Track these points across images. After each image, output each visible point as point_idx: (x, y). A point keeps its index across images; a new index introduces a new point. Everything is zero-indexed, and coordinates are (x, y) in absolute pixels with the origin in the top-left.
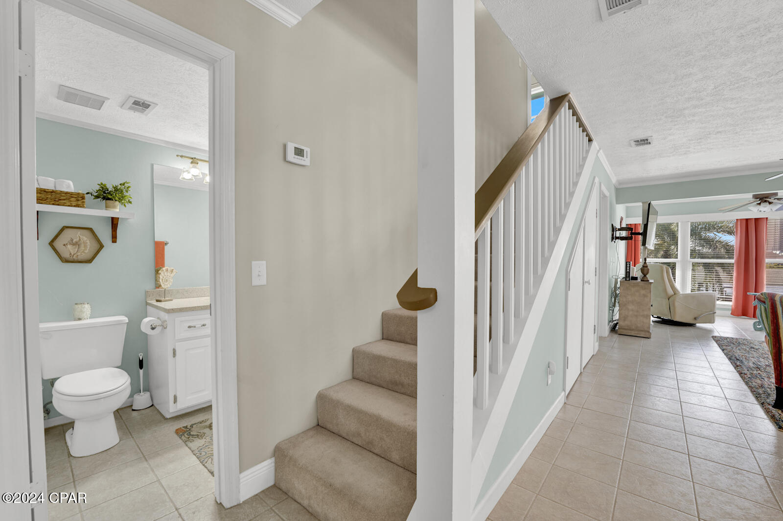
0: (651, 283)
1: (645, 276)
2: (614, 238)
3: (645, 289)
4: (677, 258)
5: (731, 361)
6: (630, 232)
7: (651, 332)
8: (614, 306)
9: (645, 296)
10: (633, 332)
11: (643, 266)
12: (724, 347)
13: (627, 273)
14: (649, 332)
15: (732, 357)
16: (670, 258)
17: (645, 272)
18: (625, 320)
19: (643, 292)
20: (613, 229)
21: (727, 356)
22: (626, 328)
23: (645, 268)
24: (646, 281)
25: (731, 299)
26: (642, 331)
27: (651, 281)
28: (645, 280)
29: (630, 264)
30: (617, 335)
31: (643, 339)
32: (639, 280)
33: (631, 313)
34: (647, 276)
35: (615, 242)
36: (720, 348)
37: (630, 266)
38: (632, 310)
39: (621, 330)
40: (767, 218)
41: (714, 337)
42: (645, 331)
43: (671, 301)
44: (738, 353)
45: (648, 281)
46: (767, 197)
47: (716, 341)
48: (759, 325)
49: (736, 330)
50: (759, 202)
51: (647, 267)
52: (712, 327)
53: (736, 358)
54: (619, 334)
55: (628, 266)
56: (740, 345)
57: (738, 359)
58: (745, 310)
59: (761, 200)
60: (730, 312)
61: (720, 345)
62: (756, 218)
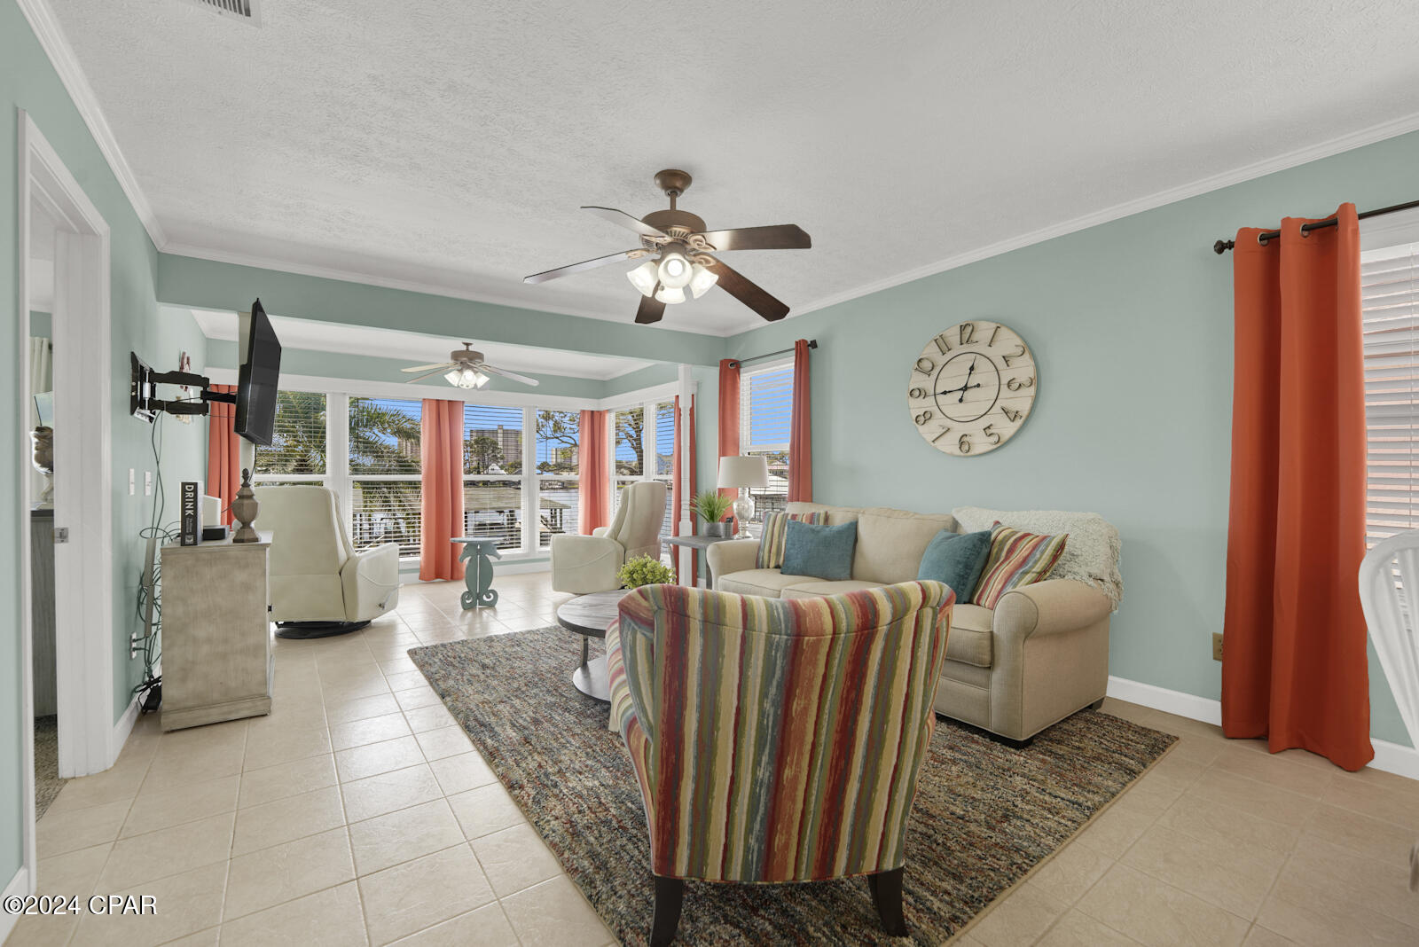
0: (265, 546)
1: (245, 524)
2: (144, 403)
3: (247, 565)
4: (324, 472)
5: (472, 737)
6: (201, 388)
7: (270, 693)
9: (247, 588)
10: (213, 711)
11: (241, 497)
13: (189, 520)
14: (264, 697)
15: (467, 718)
16: (310, 472)
17: (246, 514)
18: (184, 680)
19: (240, 576)
20: (140, 373)
21: (455, 719)
22: (190, 704)
23: (246, 502)
24: (250, 540)
25: (419, 548)
26: (243, 699)
27: (264, 540)
28: (246, 537)
29: (195, 491)
31: (247, 721)
32: (228, 539)
33: (205, 649)
34: (253, 525)
35: (138, 417)
36: (435, 691)
37: (196, 499)
38: (209, 640)
39: (174, 717)
40: (463, 402)
41: (412, 653)
42: (252, 697)
43: (345, 575)
44: (472, 696)
45: (256, 540)
46: (471, 360)
47: (422, 666)
48: (467, 599)
49: (437, 619)
50: (460, 368)
51: (251, 497)
52: (399, 621)
53: (476, 720)
54: (168, 729)
55: (189, 495)
56: (463, 661)
57: (482, 725)
58: (440, 569)
59: (461, 363)
60: (418, 574)
61: (432, 680)
62: (449, 401)
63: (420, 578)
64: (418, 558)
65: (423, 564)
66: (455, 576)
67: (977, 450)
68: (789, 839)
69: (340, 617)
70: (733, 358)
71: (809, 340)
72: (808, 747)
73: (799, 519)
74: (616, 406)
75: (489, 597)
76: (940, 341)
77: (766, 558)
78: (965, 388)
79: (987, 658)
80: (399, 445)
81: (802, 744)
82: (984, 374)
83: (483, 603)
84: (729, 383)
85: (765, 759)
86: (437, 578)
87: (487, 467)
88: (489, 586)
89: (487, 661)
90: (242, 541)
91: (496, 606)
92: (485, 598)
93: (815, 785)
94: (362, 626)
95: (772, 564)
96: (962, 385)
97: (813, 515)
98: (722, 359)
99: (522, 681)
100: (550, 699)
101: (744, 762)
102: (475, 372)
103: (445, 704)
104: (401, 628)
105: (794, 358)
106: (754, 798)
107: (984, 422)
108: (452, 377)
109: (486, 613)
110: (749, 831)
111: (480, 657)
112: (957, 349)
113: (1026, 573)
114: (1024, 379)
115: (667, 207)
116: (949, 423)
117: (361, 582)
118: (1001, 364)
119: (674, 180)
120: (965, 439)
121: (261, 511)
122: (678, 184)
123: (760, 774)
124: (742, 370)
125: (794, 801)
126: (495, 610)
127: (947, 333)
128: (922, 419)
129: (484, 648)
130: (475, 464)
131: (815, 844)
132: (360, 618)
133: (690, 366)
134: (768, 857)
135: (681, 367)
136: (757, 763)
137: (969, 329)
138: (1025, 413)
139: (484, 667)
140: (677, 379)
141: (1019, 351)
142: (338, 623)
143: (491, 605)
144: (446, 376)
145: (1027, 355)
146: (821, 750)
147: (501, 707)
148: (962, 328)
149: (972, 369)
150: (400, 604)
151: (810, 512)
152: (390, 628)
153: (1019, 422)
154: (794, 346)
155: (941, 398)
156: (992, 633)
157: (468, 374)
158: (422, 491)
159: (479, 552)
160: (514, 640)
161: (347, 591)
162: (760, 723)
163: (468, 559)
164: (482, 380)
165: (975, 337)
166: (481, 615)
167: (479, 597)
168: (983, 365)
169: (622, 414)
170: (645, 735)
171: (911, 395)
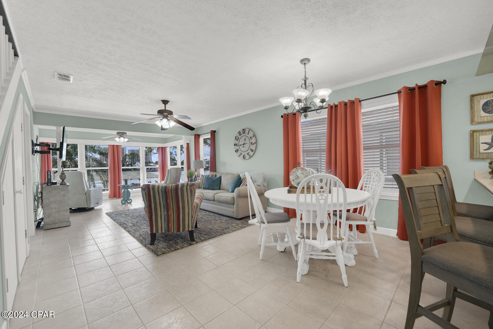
0: (68, 185)
1: (63, 180)
2: (34, 152)
3: (64, 190)
4: (78, 167)
5: (121, 226)
6: (48, 147)
7: (70, 221)
8: (38, 207)
9: (64, 195)
10: (56, 225)
11: (62, 174)
12: (115, 218)
13: (49, 180)
14: (69, 222)
15: (121, 223)
17: (63, 177)
18: (48, 217)
19: (62, 193)
20: (34, 145)
21: (118, 223)
22: (51, 223)
24: (64, 184)
25: (108, 189)
26: (64, 222)
27: (68, 184)
29: (50, 173)
30: (43, 231)
31: (65, 227)
32: (58, 185)
33: (54, 210)
34: (65, 181)
35: (34, 155)
36: (113, 220)
37: (51, 174)
38: (55, 208)
39: (46, 226)
40: (121, 146)
41: (107, 214)
42: (66, 222)
43: (87, 195)
44: (122, 220)
45: (66, 184)
46: (122, 134)
47: (109, 216)
48: (123, 201)
49: (113, 207)
50: (119, 136)
51: (64, 174)
52: (103, 208)
53: (123, 223)
54: (45, 229)
55: (49, 174)
56: (120, 214)
57: (124, 224)
58: (115, 195)
59: (120, 135)
60: (108, 197)
61: (112, 218)
62: (117, 145)
63: (109, 198)
64: (108, 192)
65: (110, 194)
66: (120, 196)
67: (246, 158)
68: (171, 225)
69: (86, 206)
70: (198, 134)
71: (214, 130)
72: (172, 208)
73: (209, 176)
74: (169, 146)
75: (129, 201)
76: (239, 133)
77: (201, 186)
78: (244, 144)
79: (233, 202)
80: (100, 158)
81: (171, 208)
82: (247, 141)
83: (128, 202)
84: (197, 140)
85: (165, 211)
86: (114, 197)
87: (135, 163)
88: (129, 198)
89: (127, 214)
90: (62, 184)
91: (132, 203)
92: (128, 201)
93: (174, 215)
94: (92, 209)
95: (202, 187)
96: (243, 143)
97: (212, 175)
98: (195, 134)
99: (135, 216)
100: (141, 219)
101: (162, 212)
102: (124, 138)
103: (115, 222)
104: (103, 209)
105: (210, 135)
106: (165, 217)
107: (247, 152)
108: (117, 139)
109: (128, 205)
110: (165, 223)
111: (125, 213)
112: (243, 135)
113: (244, 185)
114: (254, 142)
115: (164, 109)
116: (241, 152)
117: (91, 197)
118: (250, 138)
119: (165, 102)
120: (244, 156)
121: (67, 177)
122: (166, 103)
123: (165, 213)
124: (200, 137)
125: (171, 218)
126: (131, 204)
127: (241, 131)
128: (236, 151)
129: (127, 211)
130: (130, 162)
131: (176, 225)
132: (92, 206)
133: (185, 136)
134: (168, 229)
135: (183, 136)
136: (164, 211)
137: (244, 130)
138: (254, 150)
139: (126, 215)
140: (182, 139)
141: (253, 136)
142: (85, 208)
143: (130, 203)
144: (115, 139)
145: (254, 137)
146: (174, 209)
147: (129, 221)
148: (243, 130)
149: (245, 139)
150: (103, 204)
151: (212, 174)
152: (100, 210)
153: (253, 152)
154: (210, 132)
155: (240, 146)
156: (234, 197)
157: (122, 138)
158: (109, 172)
159: (126, 188)
160: (135, 210)
161: (88, 199)
162: (163, 205)
163: (123, 190)
164: (126, 140)
165: (246, 132)
166: (127, 205)
167: (126, 201)
168: (247, 139)
169: (171, 147)
170: (146, 209)
171: (234, 145)
